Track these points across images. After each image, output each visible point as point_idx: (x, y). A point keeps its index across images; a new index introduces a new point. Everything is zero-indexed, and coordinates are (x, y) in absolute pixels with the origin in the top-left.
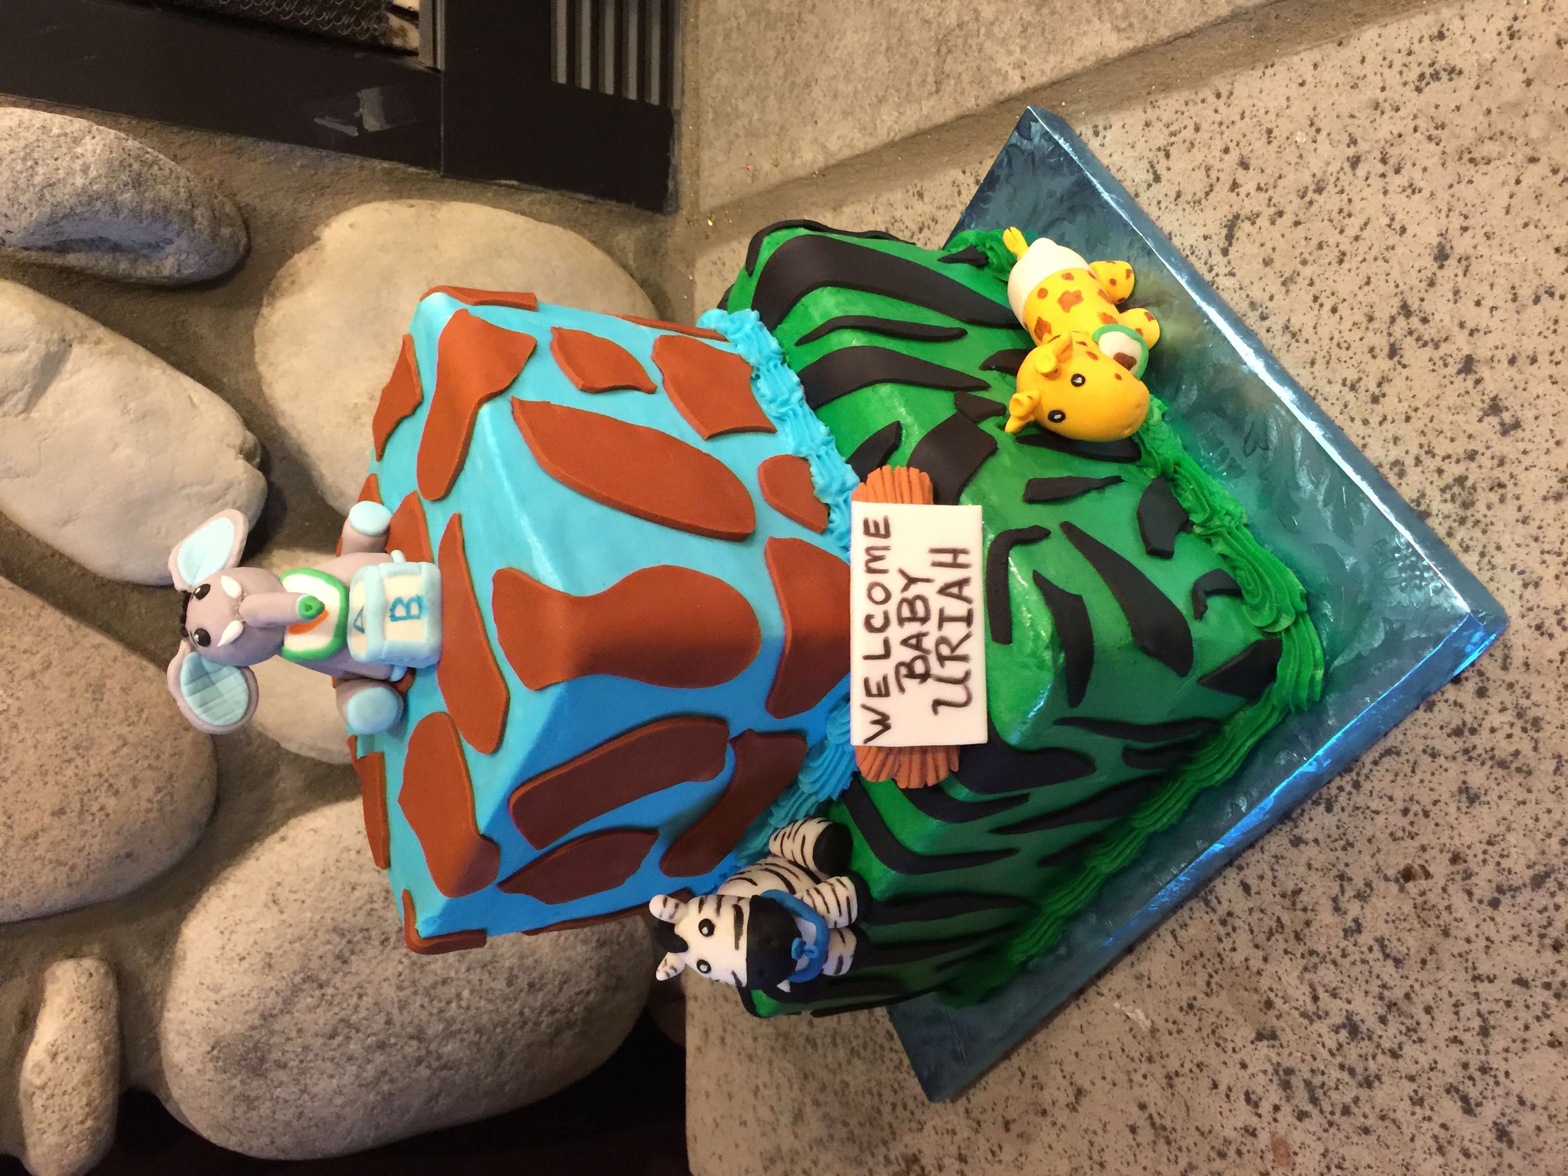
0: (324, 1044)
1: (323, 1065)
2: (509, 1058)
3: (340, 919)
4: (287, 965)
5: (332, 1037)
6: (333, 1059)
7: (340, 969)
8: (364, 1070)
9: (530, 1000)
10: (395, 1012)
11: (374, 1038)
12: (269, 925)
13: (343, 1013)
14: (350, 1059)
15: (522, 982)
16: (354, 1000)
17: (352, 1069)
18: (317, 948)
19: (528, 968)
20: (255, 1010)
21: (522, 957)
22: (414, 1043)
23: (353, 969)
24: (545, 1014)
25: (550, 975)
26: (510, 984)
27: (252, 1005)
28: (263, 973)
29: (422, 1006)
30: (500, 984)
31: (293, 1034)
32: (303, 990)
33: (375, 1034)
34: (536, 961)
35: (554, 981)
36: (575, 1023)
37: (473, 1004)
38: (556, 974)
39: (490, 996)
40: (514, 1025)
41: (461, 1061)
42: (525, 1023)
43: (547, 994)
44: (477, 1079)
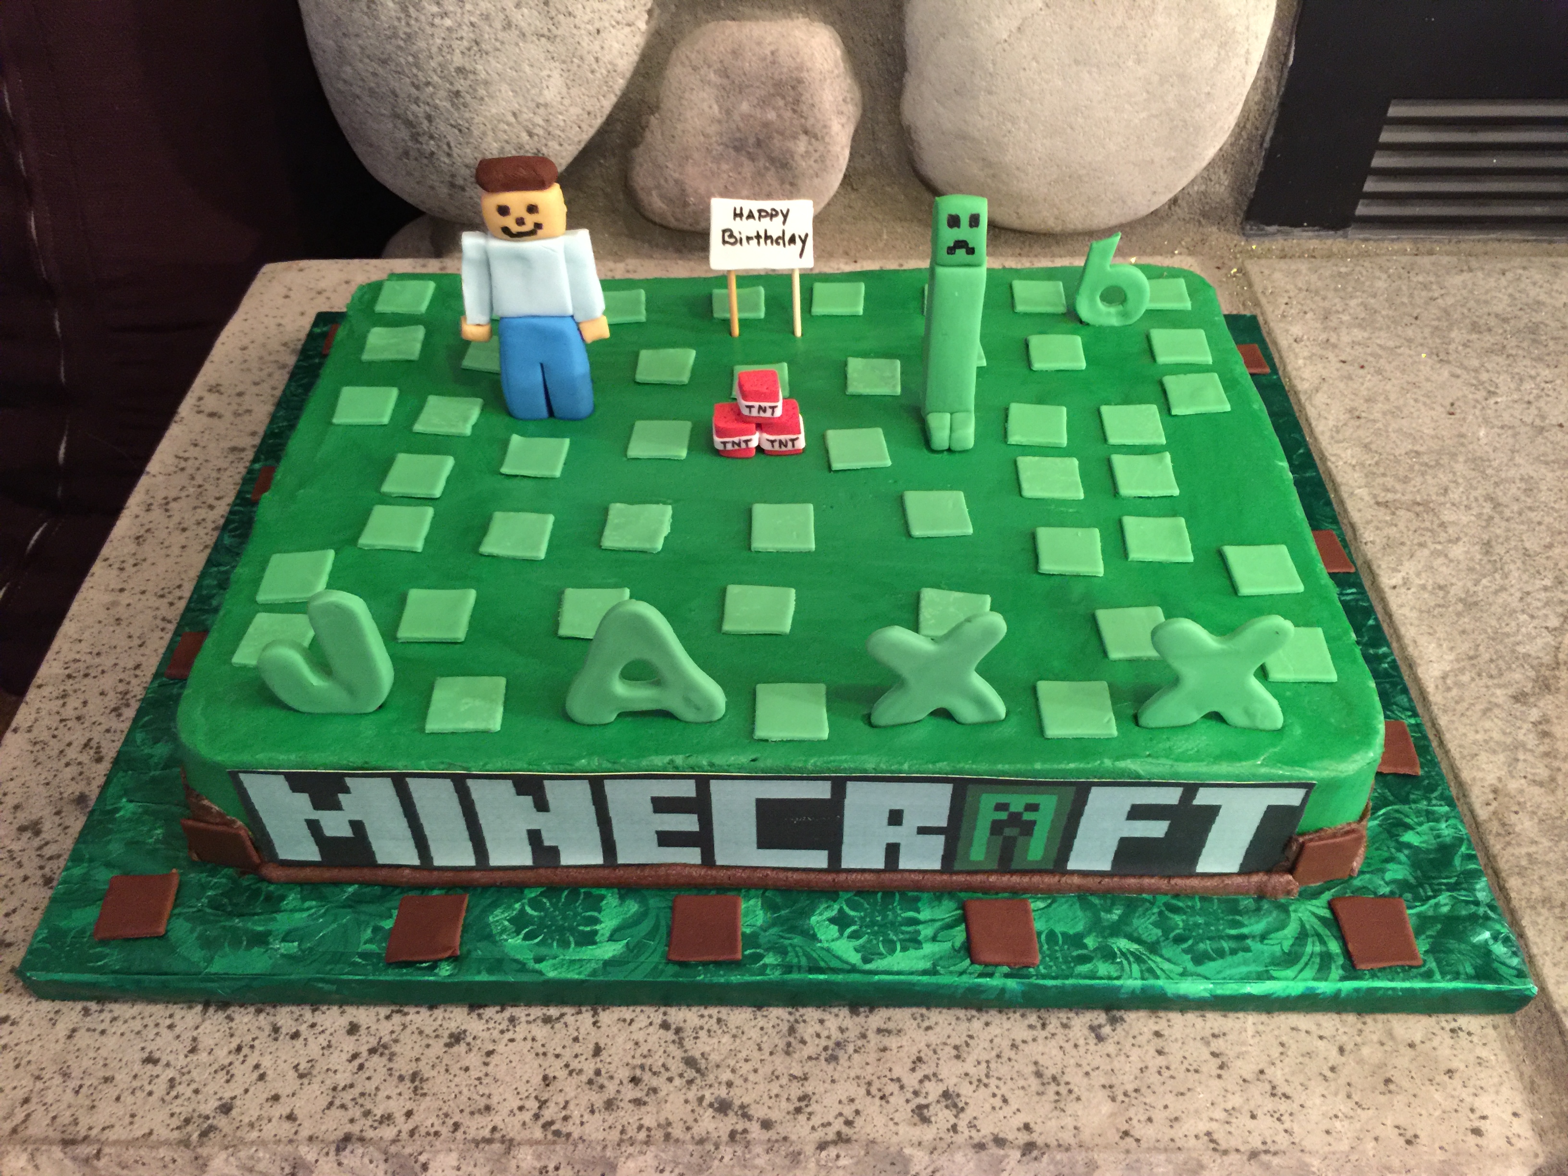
2: (380, 71)
9: (442, 93)
15: (461, 84)
19: (475, 90)
21: (486, 83)
24: (427, 108)
25: (467, 115)
26: (460, 70)
30: (458, 60)
34: (482, 99)
35: (462, 118)
36: (417, 141)
37: (436, 31)
38: (469, 121)
39: (445, 49)
40: (416, 76)
41: (377, 18)
42: (417, 88)
43: (448, 110)
44: (357, 35)
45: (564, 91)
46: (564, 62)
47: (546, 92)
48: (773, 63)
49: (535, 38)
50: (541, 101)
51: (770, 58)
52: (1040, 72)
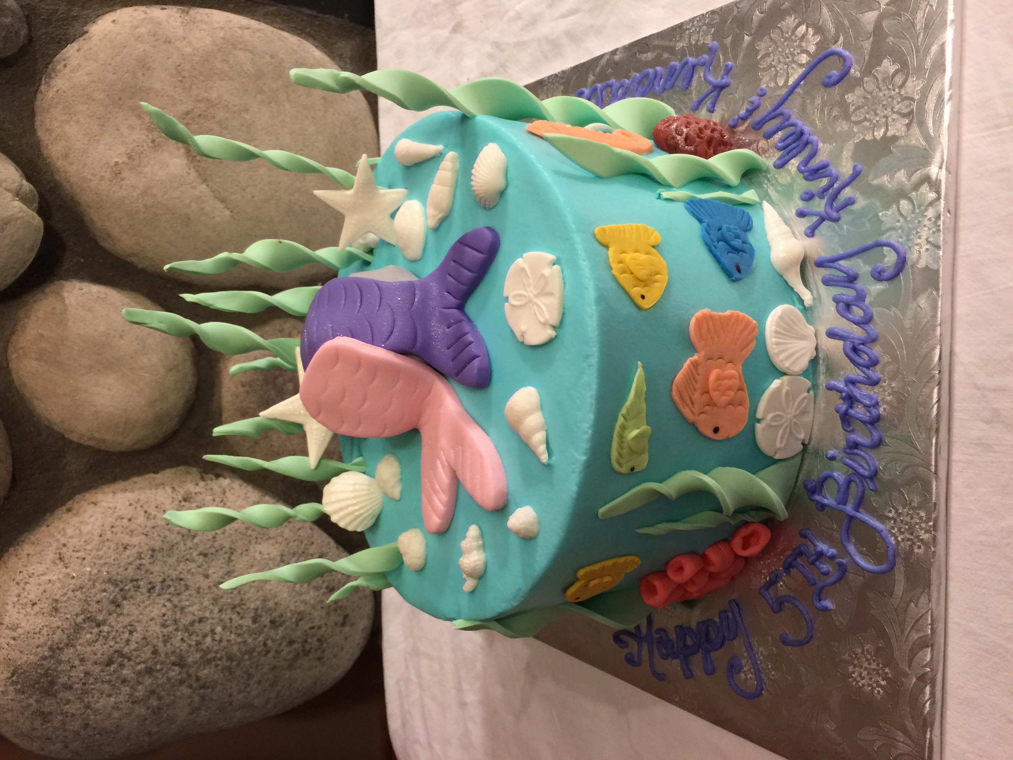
0: (102, 671)
1: (102, 687)
2: (257, 678)
3: (114, 573)
4: (71, 609)
5: (109, 663)
6: (109, 682)
7: (115, 611)
8: (136, 690)
9: (272, 633)
10: (161, 645)
11: (143, 666)
12: (56, 577)
13: (117, 646)
14: (124, 681)
15: (265, 620)
16: (126, 635)
17: (126, 690)
18: (96, 594)
19: (270, 609)
20: (45, 644)
21: (264, 601)
22: (177, 668)
23: (125, 612)
24: (284, 644)
25: (289, 615)
26: (255, 620)
27: (42, 640)
28: (51, 615)
29: (182, 639)
30: (247, 622)
31: (77, 663)
32: (84, 629)
33: (144, 662)
34: (276, 604)
35: (291, 618)
36: (309, 651)
37: (225, 637)
38: (293, 612)
39: (239, 631)
40: (259, 653)
41: (216, 681)
42: (268, 652)
43: (286, 629)
44: (230, 695)
45: (271, 542)
46: (250, 542)
47: (272, 556)
48: (250, 386)
49: (231, 564)
50: (279, 558)
51: (247, 388)
52: (255, 185)
